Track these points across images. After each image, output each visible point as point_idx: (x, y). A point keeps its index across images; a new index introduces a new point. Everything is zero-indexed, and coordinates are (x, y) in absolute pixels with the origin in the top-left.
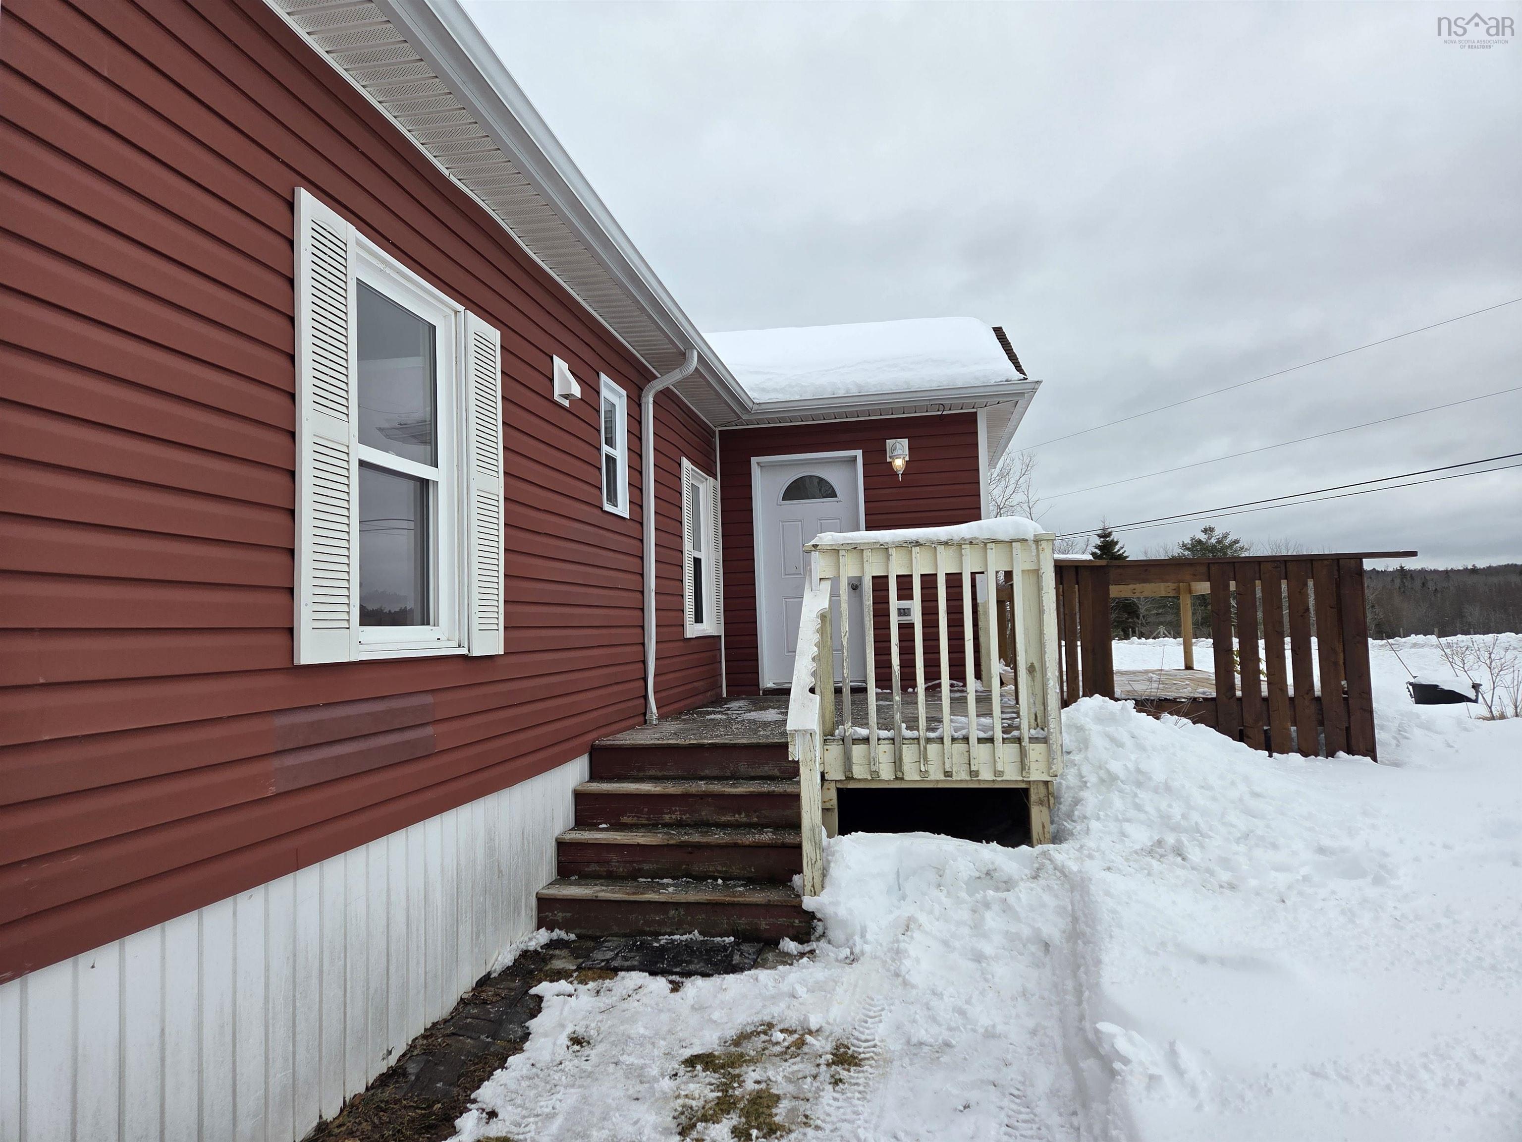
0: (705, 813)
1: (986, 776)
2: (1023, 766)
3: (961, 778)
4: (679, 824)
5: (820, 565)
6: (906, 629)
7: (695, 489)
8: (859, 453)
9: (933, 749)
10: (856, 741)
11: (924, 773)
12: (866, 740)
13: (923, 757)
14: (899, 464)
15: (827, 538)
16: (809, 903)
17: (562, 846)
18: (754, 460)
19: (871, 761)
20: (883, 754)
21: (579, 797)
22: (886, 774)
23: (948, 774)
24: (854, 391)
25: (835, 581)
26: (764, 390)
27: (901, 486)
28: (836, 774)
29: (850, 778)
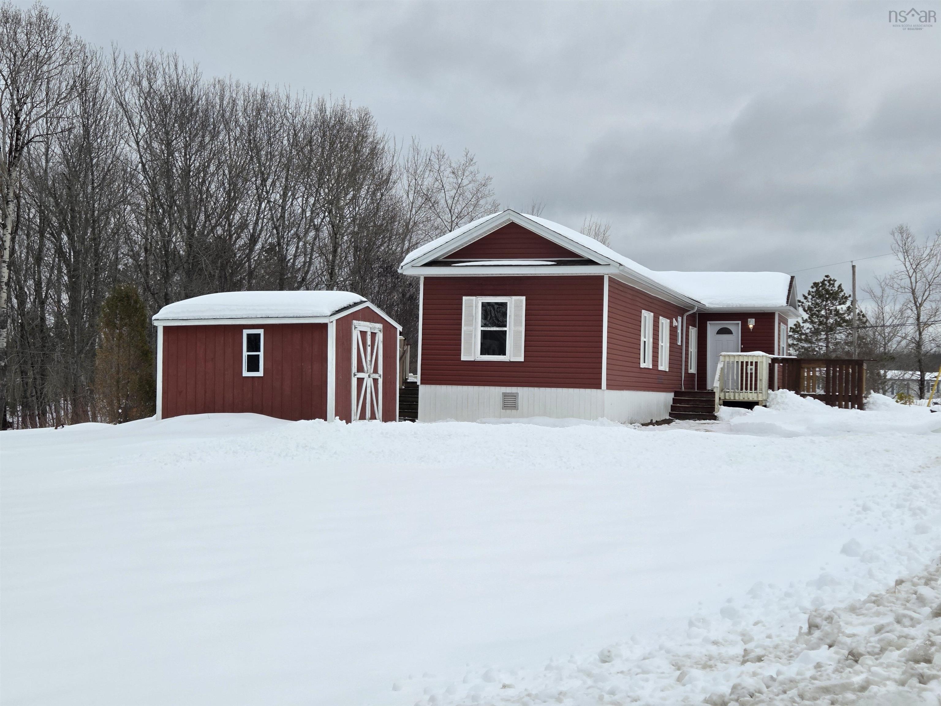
0: (698, 403)
1: (751, 399)
2: (758, 397)
3: (746, 399)
4: (693, 405)
5: (722, 358)
6: (751, 374)
7: (691, 331)
8: (740, 322)
9: (741, 394)
10: (727, 392)
11: (739, 398)
12: (729, 392)
13: (739, 395)
14: (751, 326)
15: (723, 353)
16: (716, 414)
17: (672, 406)
18: (708, 322)
19: (729, 396)
20: (732, 394)
21: (673, 399)
22: (732, 398)
23: (744, 398)
24: (738, 306)
25: (724, 362)
26: (712, 304)
27: (752, 332)
28: (722, 398)
29: (725, 399)
